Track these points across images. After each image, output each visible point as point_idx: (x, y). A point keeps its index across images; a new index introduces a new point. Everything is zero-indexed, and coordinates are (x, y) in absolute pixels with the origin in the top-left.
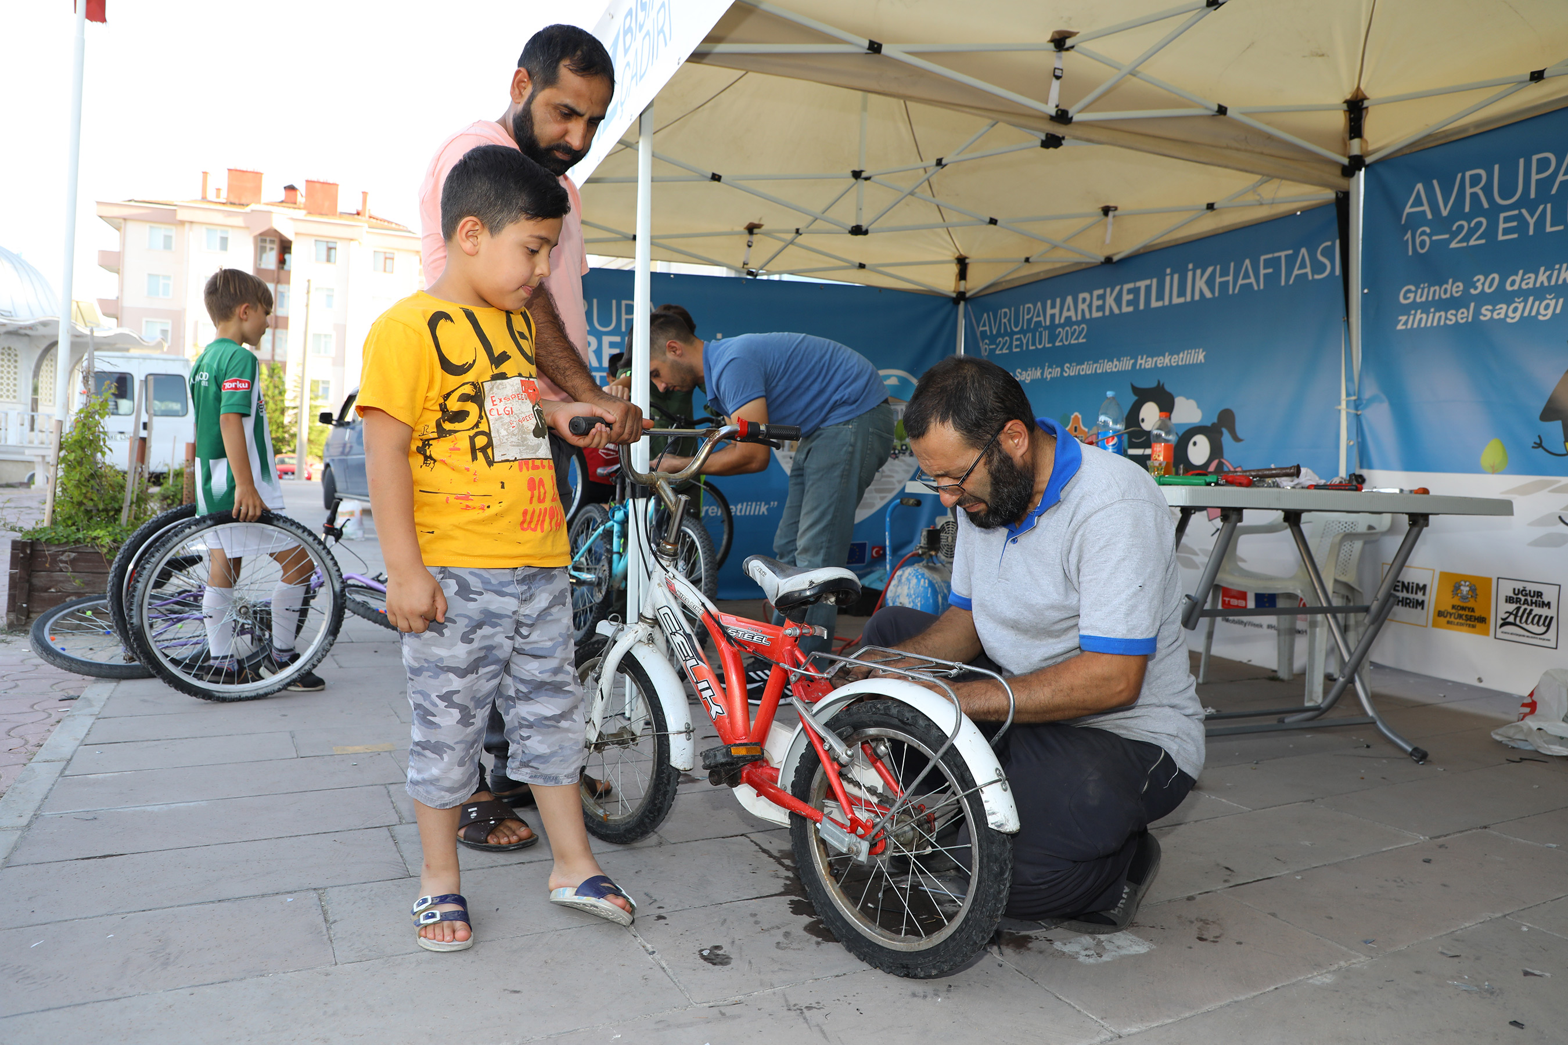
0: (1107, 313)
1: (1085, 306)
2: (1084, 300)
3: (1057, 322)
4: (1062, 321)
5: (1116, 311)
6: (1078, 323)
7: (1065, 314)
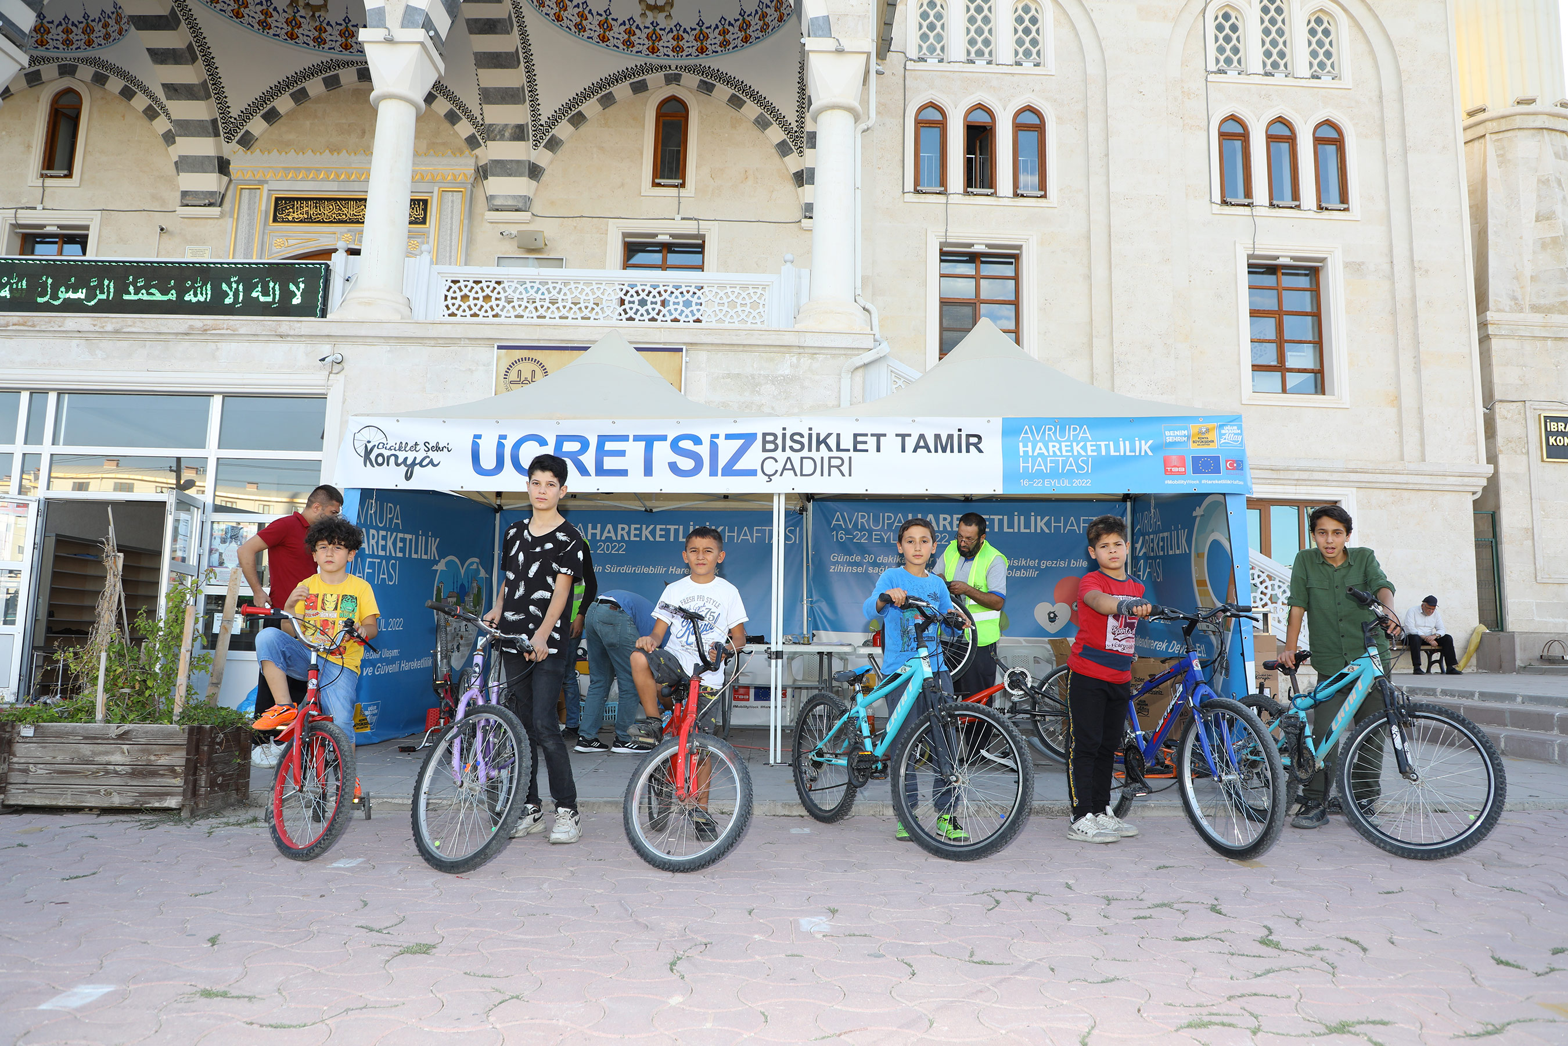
0: (643, 539)
1: (624, 533)
2: (623, 529)
3: (598, 538)
4: (603, 538)
5: (651, 539)
6: (619, 542)
7: (605, 534)
